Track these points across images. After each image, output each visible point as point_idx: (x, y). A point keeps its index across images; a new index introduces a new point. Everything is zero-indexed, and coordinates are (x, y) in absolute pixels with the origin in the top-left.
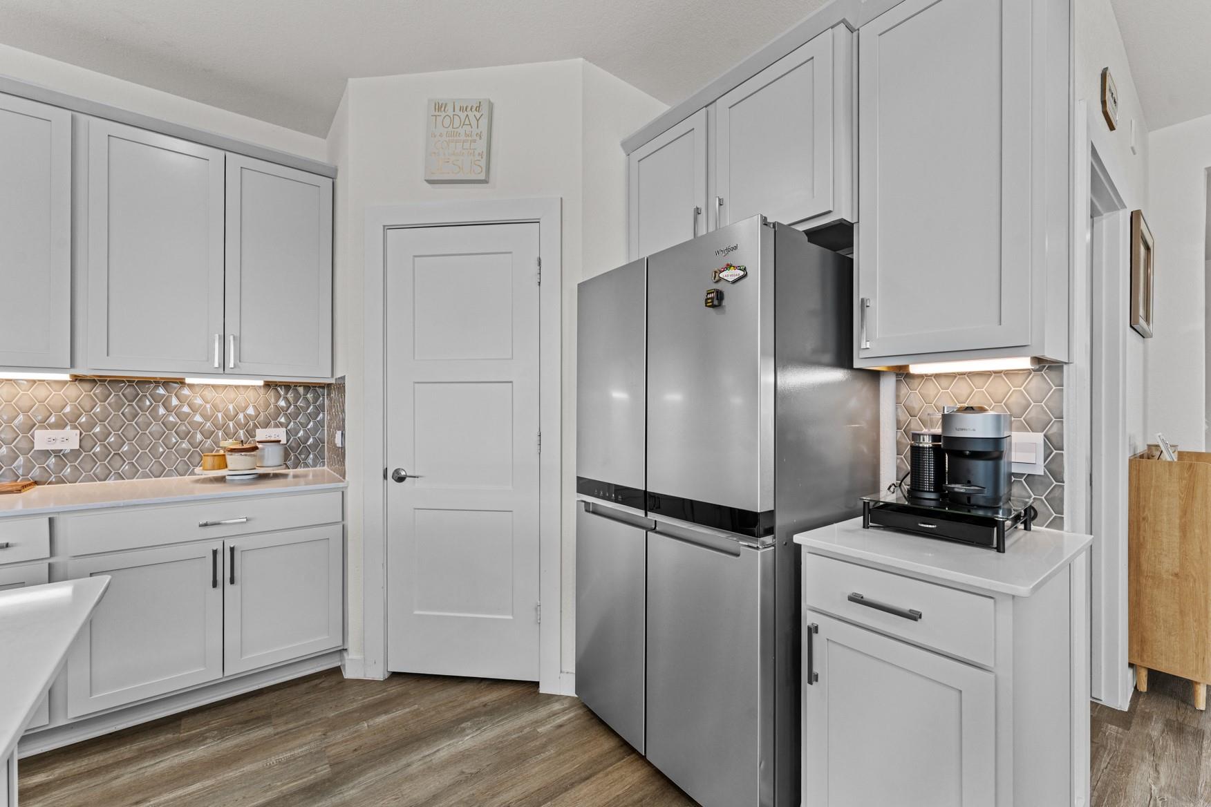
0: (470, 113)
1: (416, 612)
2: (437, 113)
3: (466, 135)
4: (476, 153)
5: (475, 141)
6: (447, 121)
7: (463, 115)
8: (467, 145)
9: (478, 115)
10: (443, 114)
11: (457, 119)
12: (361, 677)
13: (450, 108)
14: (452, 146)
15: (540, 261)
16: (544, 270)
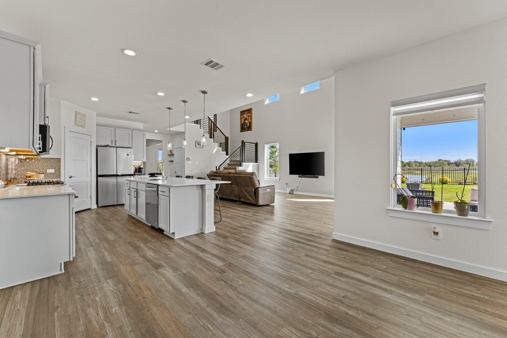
4: (84, 122)
5: (84, 120)
9: (85, 116)
10: (80, 115)
13: (80, 113)
14: (81, 120)
15: (91, 142)
16: (92, 143)
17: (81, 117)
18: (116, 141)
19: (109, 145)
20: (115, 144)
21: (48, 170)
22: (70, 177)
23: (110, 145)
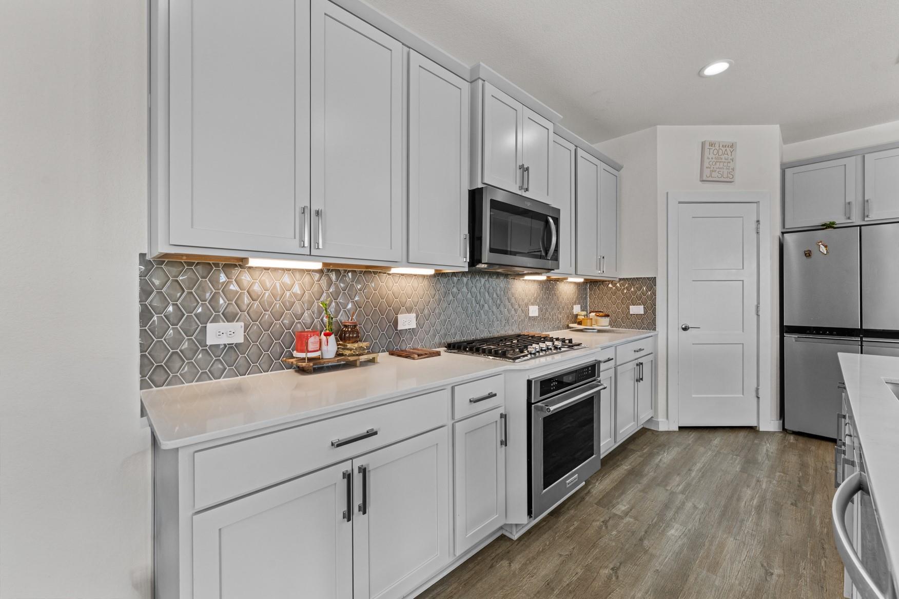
0: (727, 149)
1: (693, 396)
2: (710, 147)
3: (725, 159)
4: (730, 168)
5: (729, 162)
6: (715, 152)
7: (724, 149)
8: (725, 164)
9: (732, 150)
10: (714, 148)
11: (720, 151)
12: (666, 429)
13: (717, 145)
14: (718, 164)
15: (758, 221)
16: (761, 226)
17: (718, 152)
18: (865, 202)
19: (834, 223)
20: (864, 216)
21: (631, 307)
22: (683, 327)
23: (840, 219)
